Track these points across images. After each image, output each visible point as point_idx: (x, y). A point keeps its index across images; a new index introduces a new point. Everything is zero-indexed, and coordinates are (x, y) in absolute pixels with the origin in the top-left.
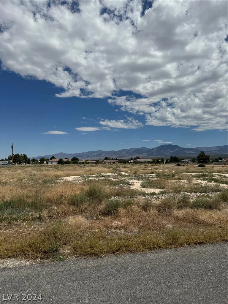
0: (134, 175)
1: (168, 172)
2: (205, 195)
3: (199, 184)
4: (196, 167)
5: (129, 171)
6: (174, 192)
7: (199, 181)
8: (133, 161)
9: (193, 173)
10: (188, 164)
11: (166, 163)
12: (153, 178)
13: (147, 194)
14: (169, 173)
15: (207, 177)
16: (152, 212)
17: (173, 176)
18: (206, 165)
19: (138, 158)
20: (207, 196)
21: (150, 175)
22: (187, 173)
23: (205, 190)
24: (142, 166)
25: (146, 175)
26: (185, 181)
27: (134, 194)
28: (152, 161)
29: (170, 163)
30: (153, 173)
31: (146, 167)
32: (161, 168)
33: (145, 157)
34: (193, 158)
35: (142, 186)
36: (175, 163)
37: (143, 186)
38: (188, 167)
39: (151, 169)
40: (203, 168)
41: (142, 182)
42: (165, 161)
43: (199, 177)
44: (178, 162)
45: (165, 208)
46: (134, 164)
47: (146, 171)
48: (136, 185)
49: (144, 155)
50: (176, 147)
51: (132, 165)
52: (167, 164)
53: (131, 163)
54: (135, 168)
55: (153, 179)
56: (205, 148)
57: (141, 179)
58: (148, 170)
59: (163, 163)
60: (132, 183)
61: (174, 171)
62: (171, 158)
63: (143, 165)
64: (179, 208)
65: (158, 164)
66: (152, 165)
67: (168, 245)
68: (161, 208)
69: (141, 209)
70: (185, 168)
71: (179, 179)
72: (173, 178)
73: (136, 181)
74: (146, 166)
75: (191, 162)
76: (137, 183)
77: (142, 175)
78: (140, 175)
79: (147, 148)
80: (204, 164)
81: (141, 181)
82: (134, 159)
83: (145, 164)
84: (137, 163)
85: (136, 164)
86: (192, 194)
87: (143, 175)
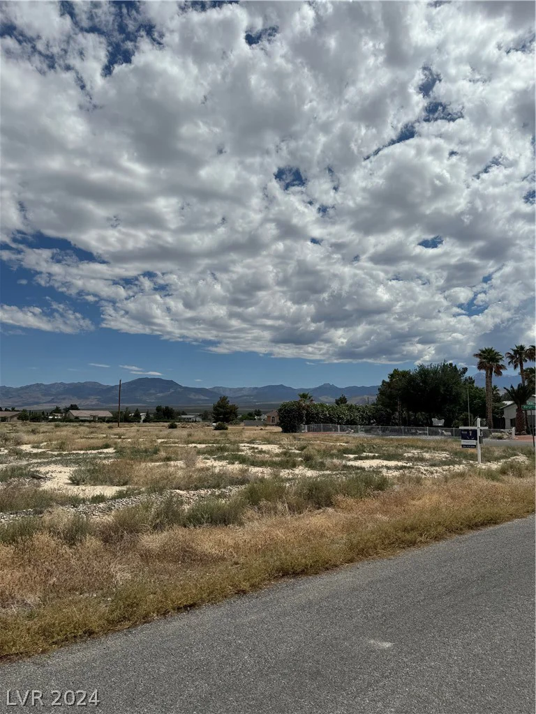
0: (56, 453)
1: (145, 444)
2: (217, 492)
3: (208, 469)
4: (208, 431)
5: (45, 443)
6: (152, 490)
7: (210, 463)
8: (59, 415)
9: (200, 443)
10: (193, 423)
11: (144, 421)
12: (105, 458)
13: (84, 501)
14: (148, 445)
15: (226, 454)
16: (88, 544)
17: (156, 451)
18: (229, 427)
19: (74, 407)
20: (219, 496)
21: (100, 451)
22: (188, 444)
23: (219, 481)
24: (83, 429)
25: (89, 452)
26: (180, 463)
27: (45, 501)
28: (111, 415)
29: (154, 422)
30: (107, 446)
31: (92, 433)
32: (130, 433)
33: (94, 405)
34: (205, 411)
35: (73, 481)
36: (166, 422)
37: (76, 480)
38: (192, 431)
39: (105, 435)
40: (221, 434)
41: (76, 471)
42: (143, 418)
43: (210, 453)
44: (172, 419)
45: (123, 532)
46: (61, 424)
47: (92, 441)
48: (58, 478)
49: (93, 401)
50: (171, 384)
51: (57, 426)
52: (147, 424)
53: (53, 420)
54: (62, 433)
55: (105, 462)
56: (230, 389)
57: (74, 463)
58: (98, 438)
59: (139, 422)
60: (48, 473)
61: (159, 441)
62: (158, 409)
63: (87, 426)
64: (157, 527)
65: (126, 424)
66: (110, 427)
67: (112, 625)
68: (113, 534)
69: (60, 540)
70: (184, 433)
71: (168, 459)
72: (155, 456)
73: (59, 468)
74: (93, 429)
75: (201, 420)
76: (60, 472)
77: (79, 452)
78: (75, 452)
79: (101, 385)
80: (226, 425)
81: (72, 469)
82: (63, 411)
83: (93, 424)
84: (71, 421)
85: (68, 423)
86: (190, 492)
87: (82, 452)
